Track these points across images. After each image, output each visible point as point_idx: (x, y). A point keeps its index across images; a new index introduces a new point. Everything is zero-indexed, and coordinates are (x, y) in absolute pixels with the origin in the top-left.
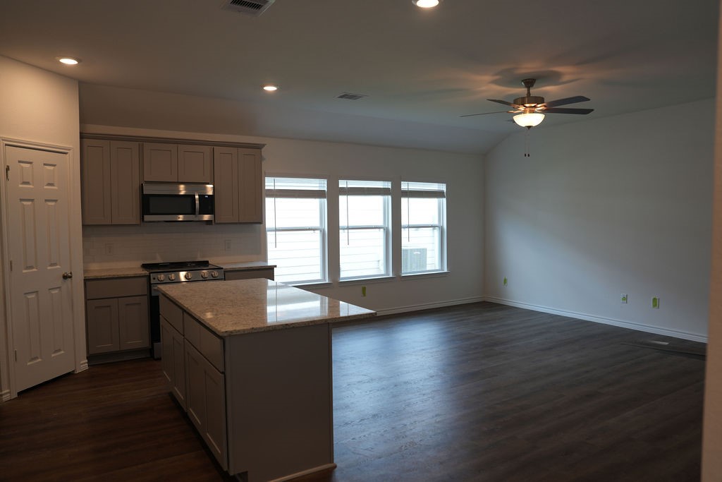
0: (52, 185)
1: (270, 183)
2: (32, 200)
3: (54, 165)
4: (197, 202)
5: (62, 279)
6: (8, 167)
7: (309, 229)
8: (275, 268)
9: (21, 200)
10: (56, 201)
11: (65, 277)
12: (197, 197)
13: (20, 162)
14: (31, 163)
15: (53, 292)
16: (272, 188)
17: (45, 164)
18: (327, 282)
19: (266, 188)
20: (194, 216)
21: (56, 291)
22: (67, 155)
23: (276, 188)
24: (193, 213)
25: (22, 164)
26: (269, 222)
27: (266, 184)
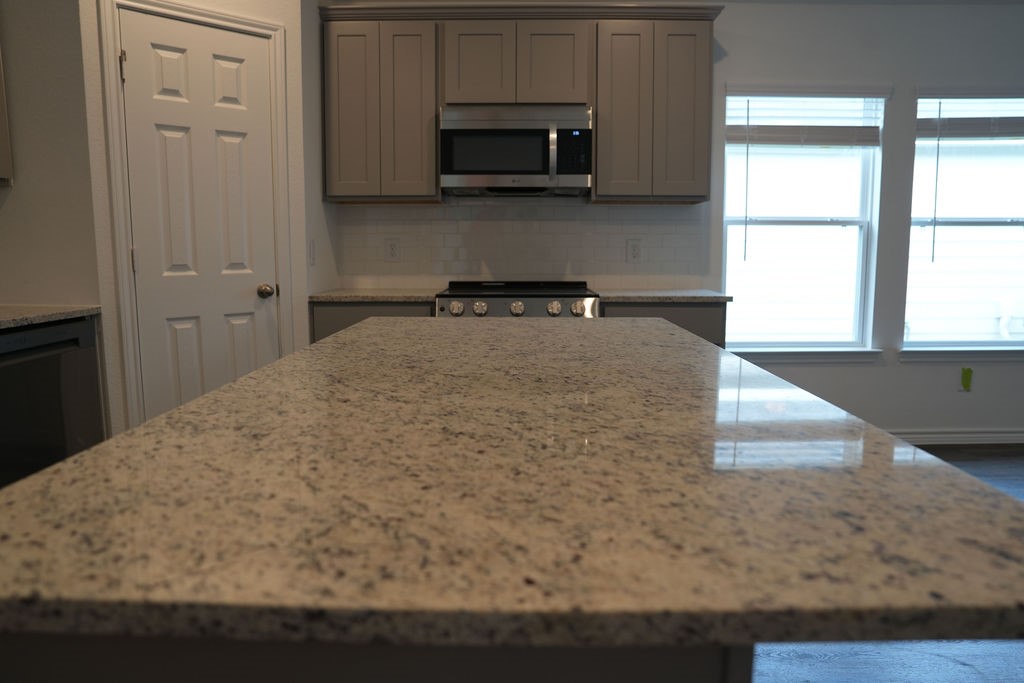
0: (234, 100)
1: (738, 110)
2: (186, 129)
3: (241, 61)
4: (553, 148)
5: (256, 295)
6: (123, 53)
7: (833, 222)
8: (729, 304)
9: (160, 127)
10: (243, 135)
11: (263, 294)
12: (553, 136)
13: (155, 46)
14: (182, 51)
15: (236, 321)
16: (743, 122)
17: (216, 57)
18: (869, 348)
19: (729, 122)
20: (547, 177)
21: (243, 321)
22: (271, 41)
23: (753, 122)
24: (545, 170)
25: (160, 52)
26: (734, 203)
27: (729, 113)
